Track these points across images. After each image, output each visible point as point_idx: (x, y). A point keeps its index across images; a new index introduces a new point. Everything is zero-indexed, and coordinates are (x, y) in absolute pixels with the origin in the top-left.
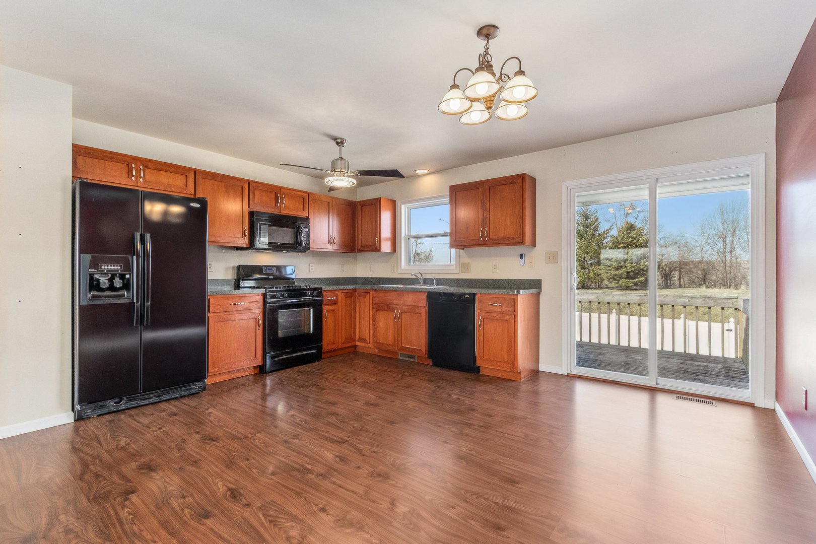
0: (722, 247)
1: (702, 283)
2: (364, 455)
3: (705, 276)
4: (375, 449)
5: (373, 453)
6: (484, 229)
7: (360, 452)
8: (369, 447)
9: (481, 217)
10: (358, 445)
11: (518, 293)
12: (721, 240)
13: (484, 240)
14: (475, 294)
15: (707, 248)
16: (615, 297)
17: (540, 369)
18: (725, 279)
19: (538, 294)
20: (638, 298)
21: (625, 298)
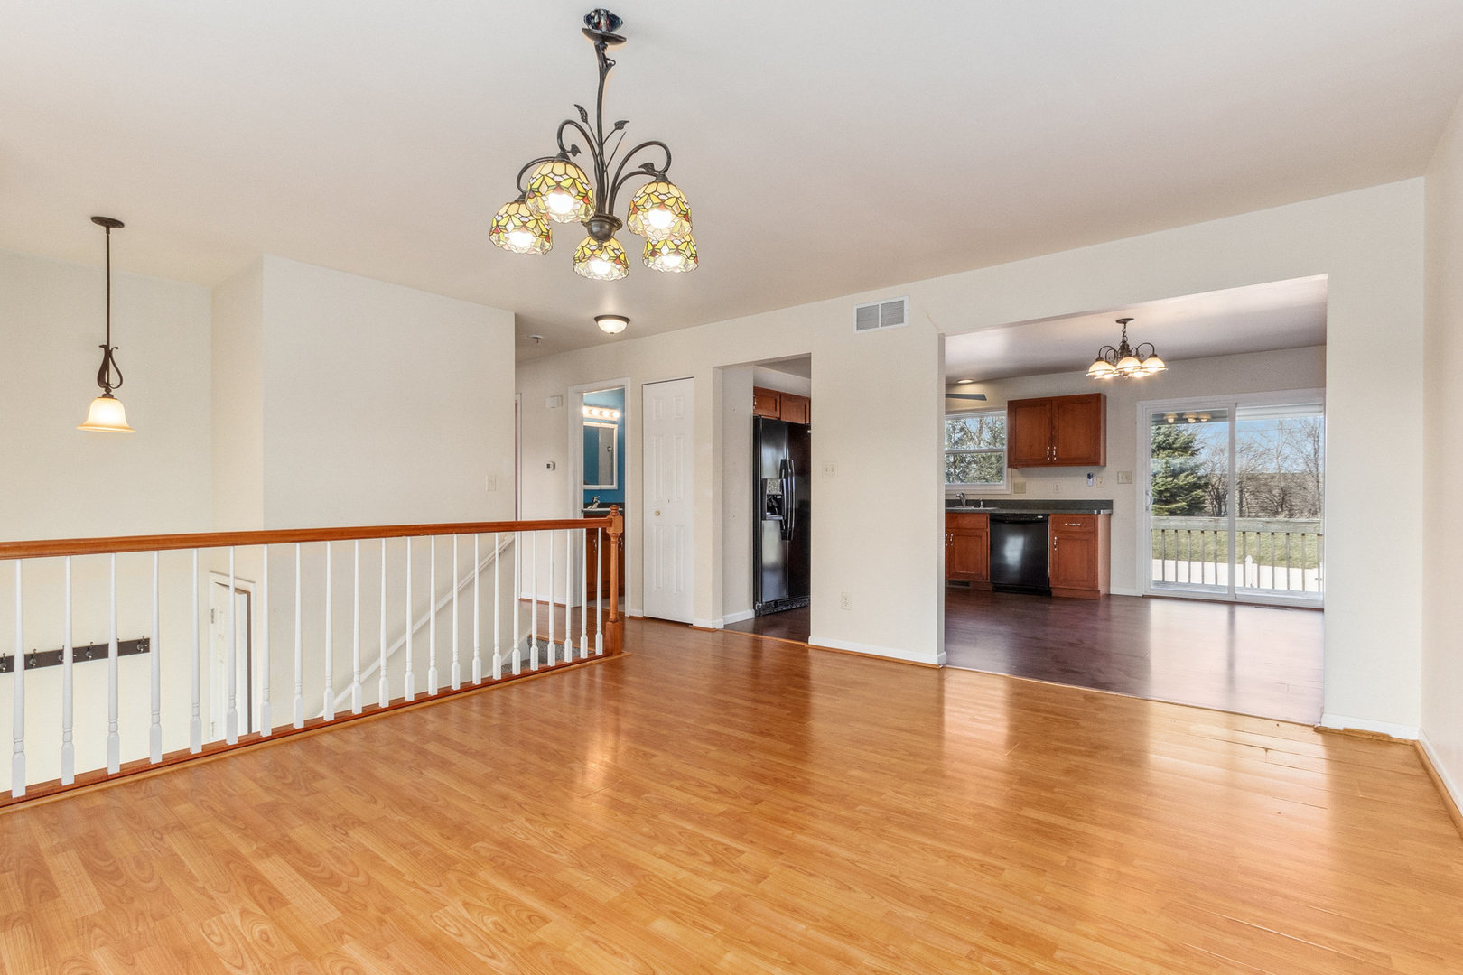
0: (1313, 452)
1: (1280, 510)
3: (1283, 499)
6: (1052, 448)
9: (1048, 435)
11: (1099, 513)
12: (1311, 439)
13: (1052, 459)
14: (1048, 515)
15: (1287, 450)
16: (1172, 523)
17: (1111, 593)
18: (1317, 503)
19: (1110, 515)
20: (1201, 524)
21: (1184, 524)
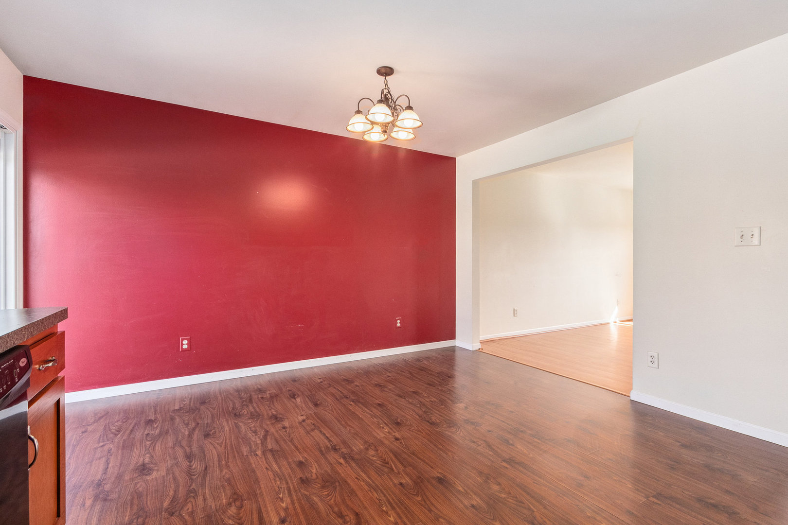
2: (485, 441)
4: (472, 445)
5: (475, 441)
7: (489, 446)
8: (479, 448)
10: (491, 453)
